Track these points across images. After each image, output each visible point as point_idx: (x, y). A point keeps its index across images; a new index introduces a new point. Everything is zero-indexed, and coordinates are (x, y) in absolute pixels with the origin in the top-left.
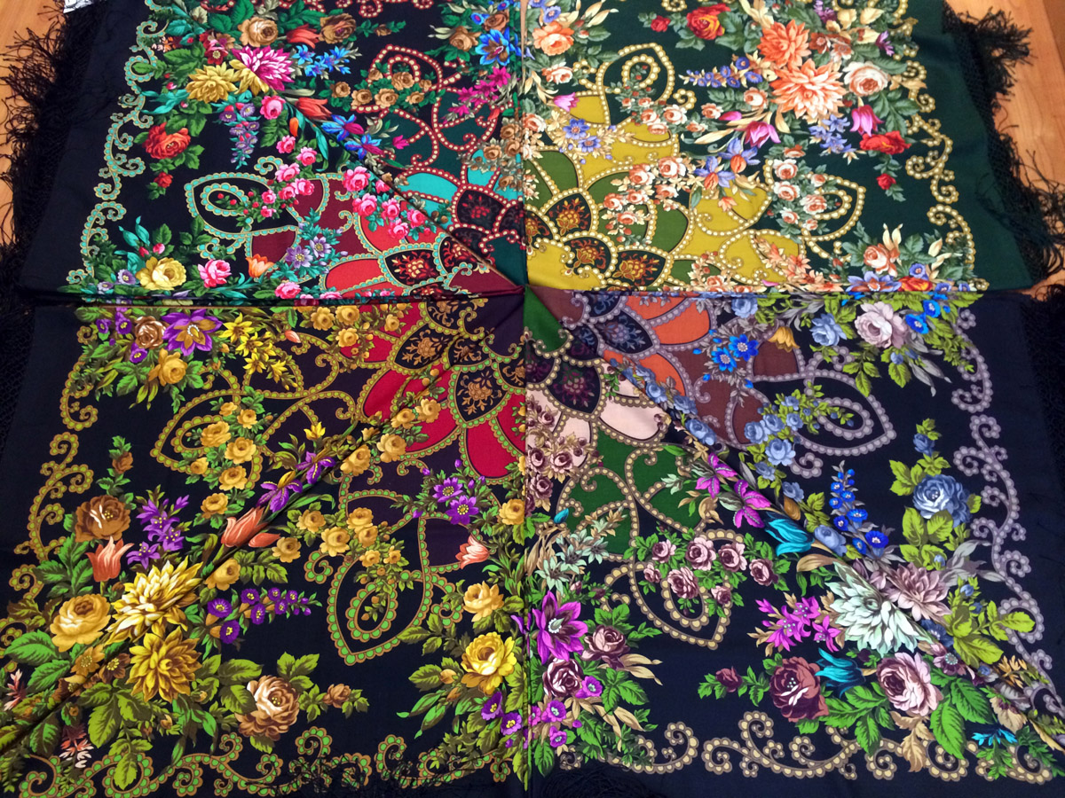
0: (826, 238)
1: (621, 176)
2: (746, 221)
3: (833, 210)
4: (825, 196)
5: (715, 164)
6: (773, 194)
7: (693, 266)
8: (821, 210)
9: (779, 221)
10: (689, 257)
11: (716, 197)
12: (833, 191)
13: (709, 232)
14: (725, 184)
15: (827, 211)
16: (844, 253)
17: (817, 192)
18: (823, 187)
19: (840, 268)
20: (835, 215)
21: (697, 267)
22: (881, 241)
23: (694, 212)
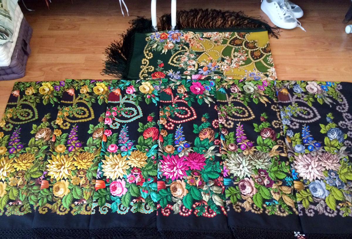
0: (183, 50)
1: (242, 65)
2: (205, 54)
3: (179, 57)
4: (180, 61)
5: (212, 68)
6: (196, 61)
7: (221, 43)
8: (182, 57)
9: (195, 54)
10: (222, 45)
11: (213, 60)
12: (178, 62)
13: (216, 51)
14: (210, 64)
15: (181, 57)
16: (179, 47)
17: (183, 62)
18: (180, 63)
19: (181, 44)
20: (179, 56)
21: (220, 42)
22: (168, 50)
23: (220, 56)
